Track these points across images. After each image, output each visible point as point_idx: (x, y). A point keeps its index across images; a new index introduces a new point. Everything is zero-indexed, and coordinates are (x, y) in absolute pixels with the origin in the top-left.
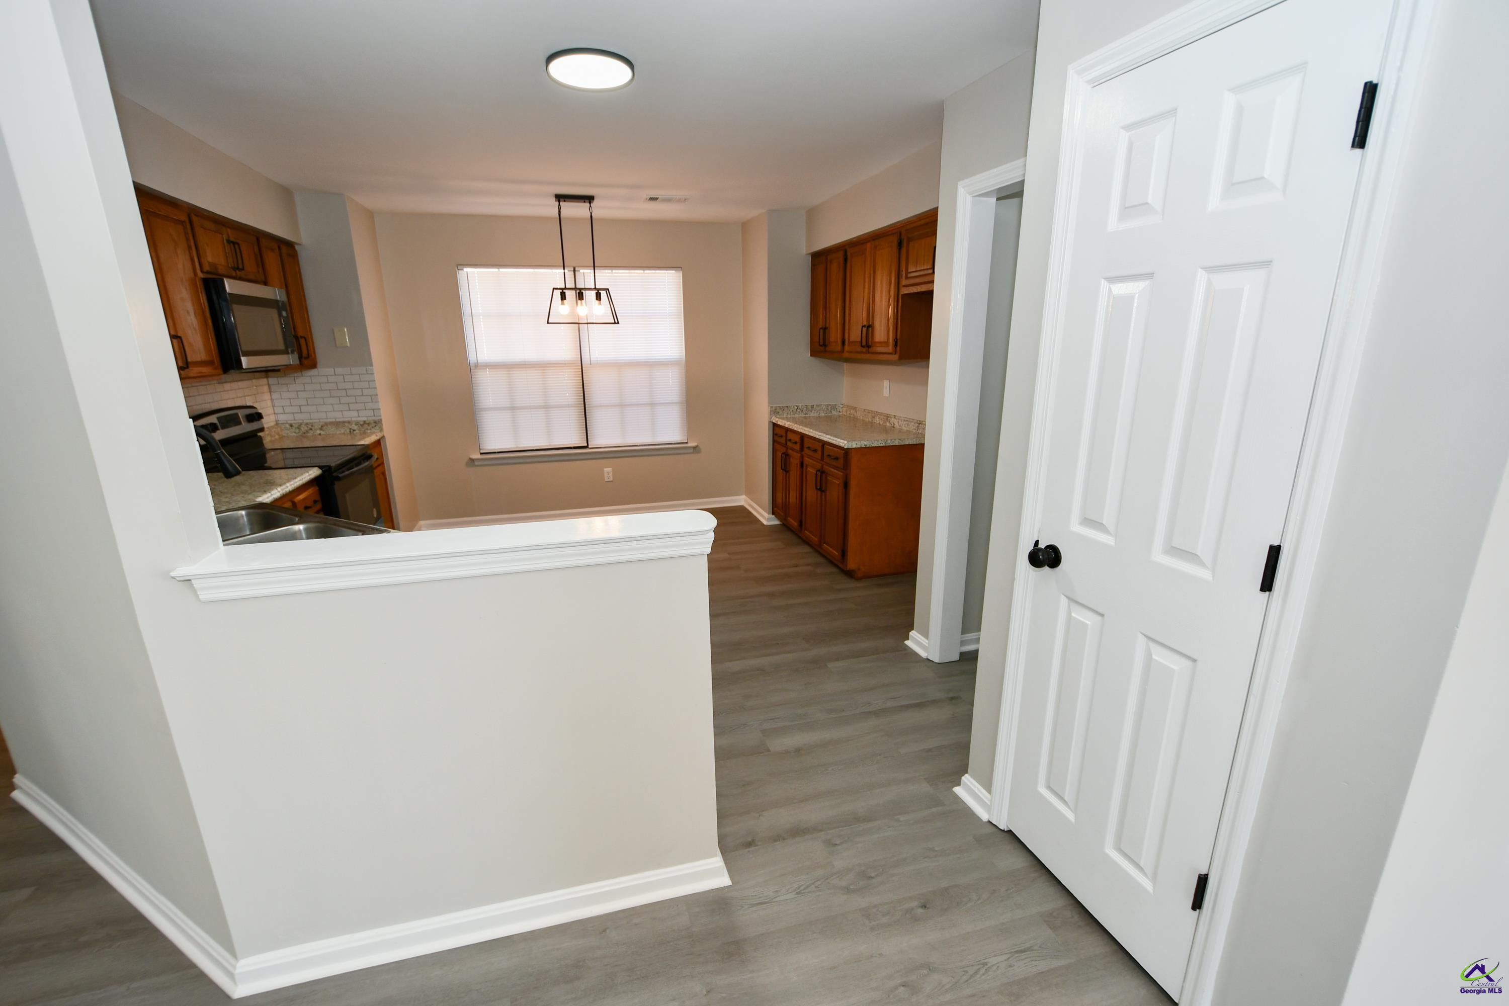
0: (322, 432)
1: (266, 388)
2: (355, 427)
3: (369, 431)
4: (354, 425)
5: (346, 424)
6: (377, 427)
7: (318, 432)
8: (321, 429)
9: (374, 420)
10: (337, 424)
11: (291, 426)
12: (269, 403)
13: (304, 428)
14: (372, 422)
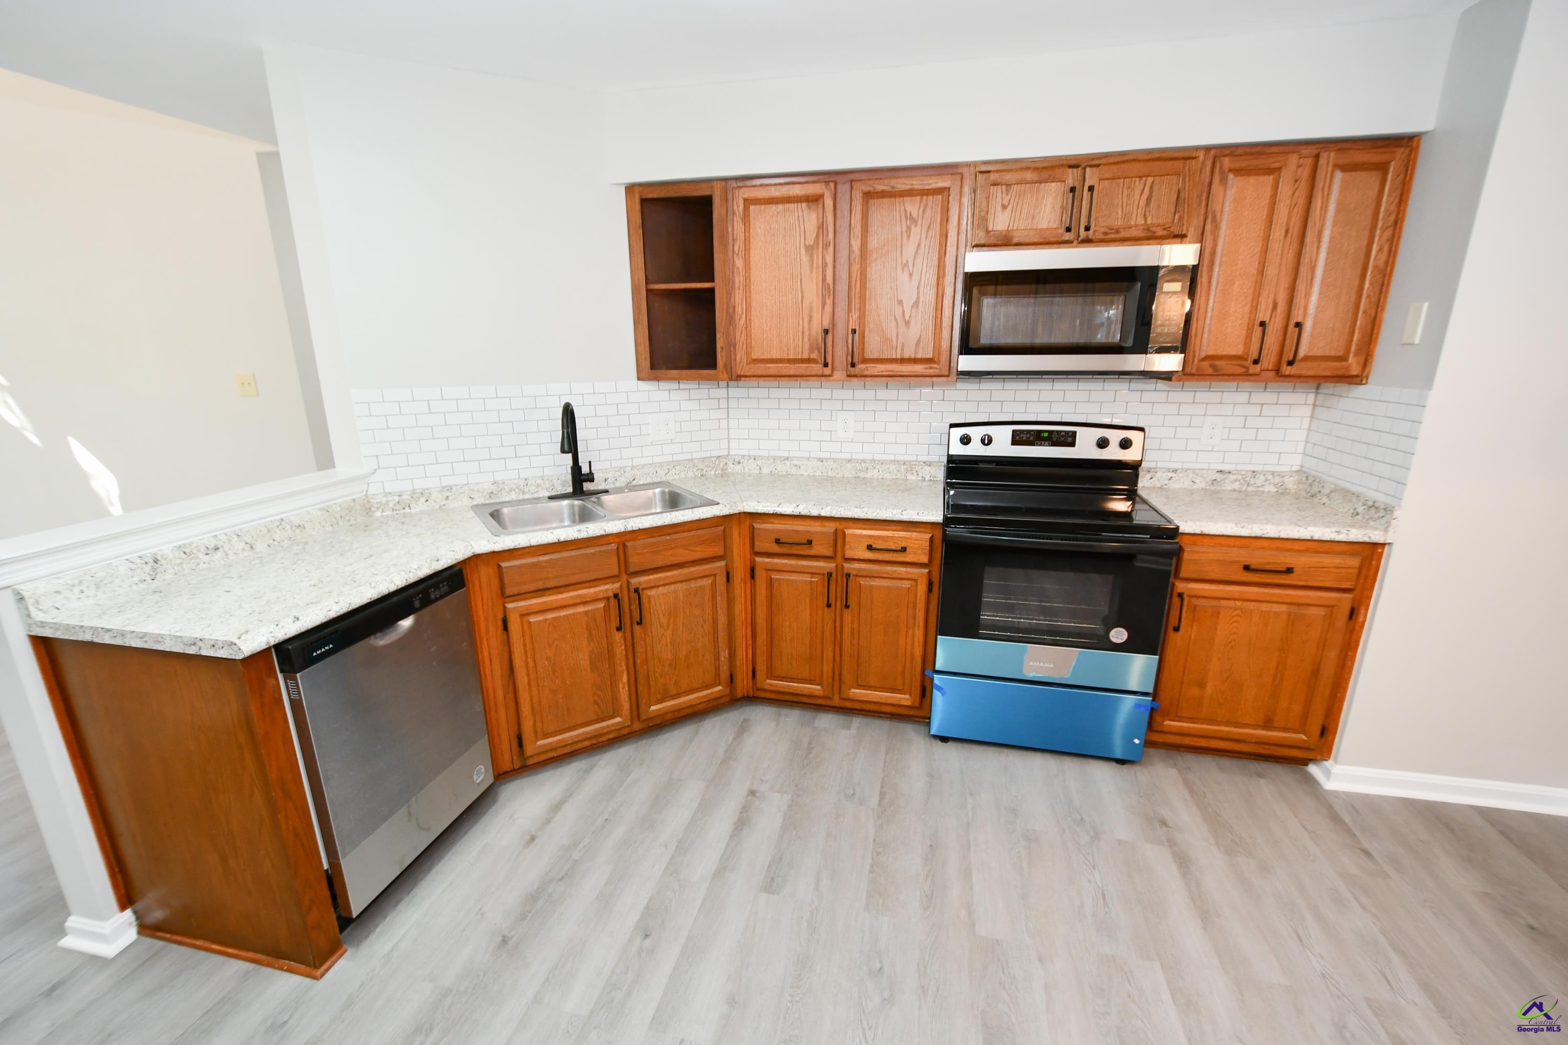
0: (1328, 503)
1: (1308, 410)
2: (1361, 509)
3: (1372, 523)
4: (1360, 504)
5: (1354, 499)
6: (1384, 521)
7: (1325, 500)
8: (1328, 496)
9: (1386, 504)
10: (1348, 494)
11: (1307, 479)
12: (1302, 435)
13: (1315, 489)
14: (1382, 506)
